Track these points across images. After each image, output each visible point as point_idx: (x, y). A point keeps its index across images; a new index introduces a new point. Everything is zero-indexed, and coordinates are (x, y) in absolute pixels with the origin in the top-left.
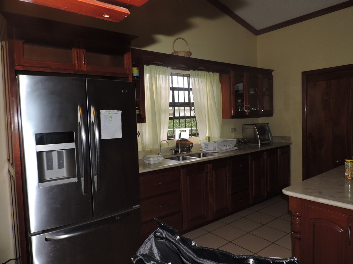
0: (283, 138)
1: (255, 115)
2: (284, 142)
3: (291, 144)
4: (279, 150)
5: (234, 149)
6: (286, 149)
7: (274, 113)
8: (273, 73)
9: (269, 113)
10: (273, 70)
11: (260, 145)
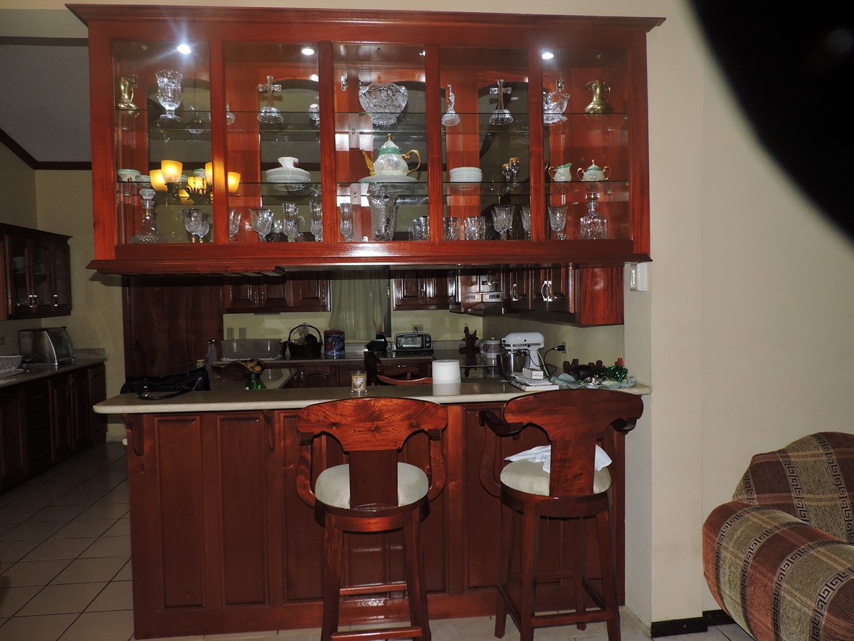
0: (91, 351)
1: (45, 311)
2: (93, 358)
3: (106, 359)
4: (89, 370)
5: (17, 373)
6: (98, 369)
7: (73, 309)
8: (70, 242)
9: (66, 309)
10: (69, 237)
11: (56, 364)
